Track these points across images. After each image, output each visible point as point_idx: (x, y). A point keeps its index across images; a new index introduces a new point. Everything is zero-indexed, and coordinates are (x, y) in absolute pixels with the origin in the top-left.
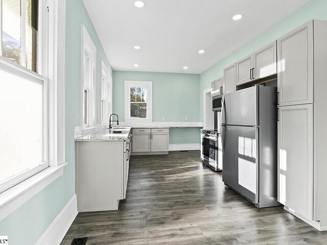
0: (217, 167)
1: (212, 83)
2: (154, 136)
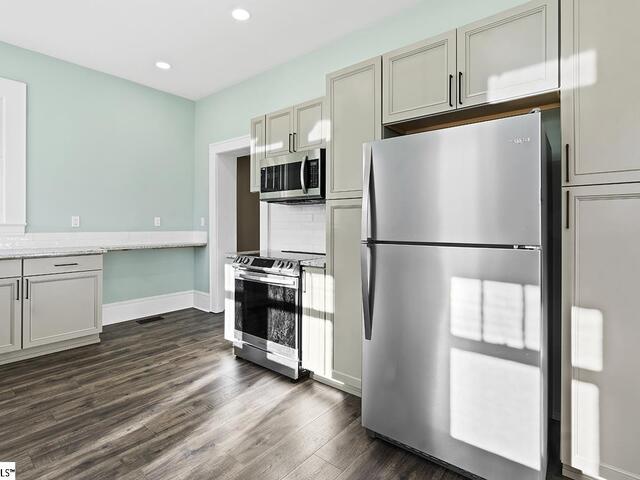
0: (300, 364)
1: (255, 123)
2: (33, 288)
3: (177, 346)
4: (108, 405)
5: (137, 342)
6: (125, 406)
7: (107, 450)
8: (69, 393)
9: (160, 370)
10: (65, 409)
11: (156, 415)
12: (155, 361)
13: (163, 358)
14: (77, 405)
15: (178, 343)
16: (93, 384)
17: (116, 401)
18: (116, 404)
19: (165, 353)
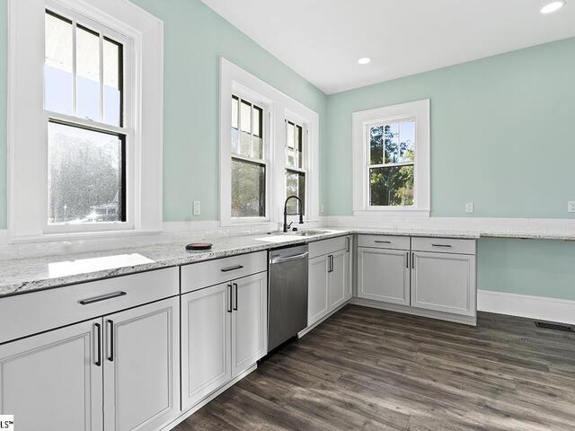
3: (547, 369)
4: (412, 378)
5: (508, 342)
6: (420, 388)
7: (369, 408)
8: (405, 352)
9: (492, 380)
10: (388, 362)
11: (429, 415)
12: (500, 370)
13: (512, 371)
14: (397, 364)
15: (554, 367)
16: (425, 356)
17: (420, 380)
18: (417, 382)
19: (521, 369)
